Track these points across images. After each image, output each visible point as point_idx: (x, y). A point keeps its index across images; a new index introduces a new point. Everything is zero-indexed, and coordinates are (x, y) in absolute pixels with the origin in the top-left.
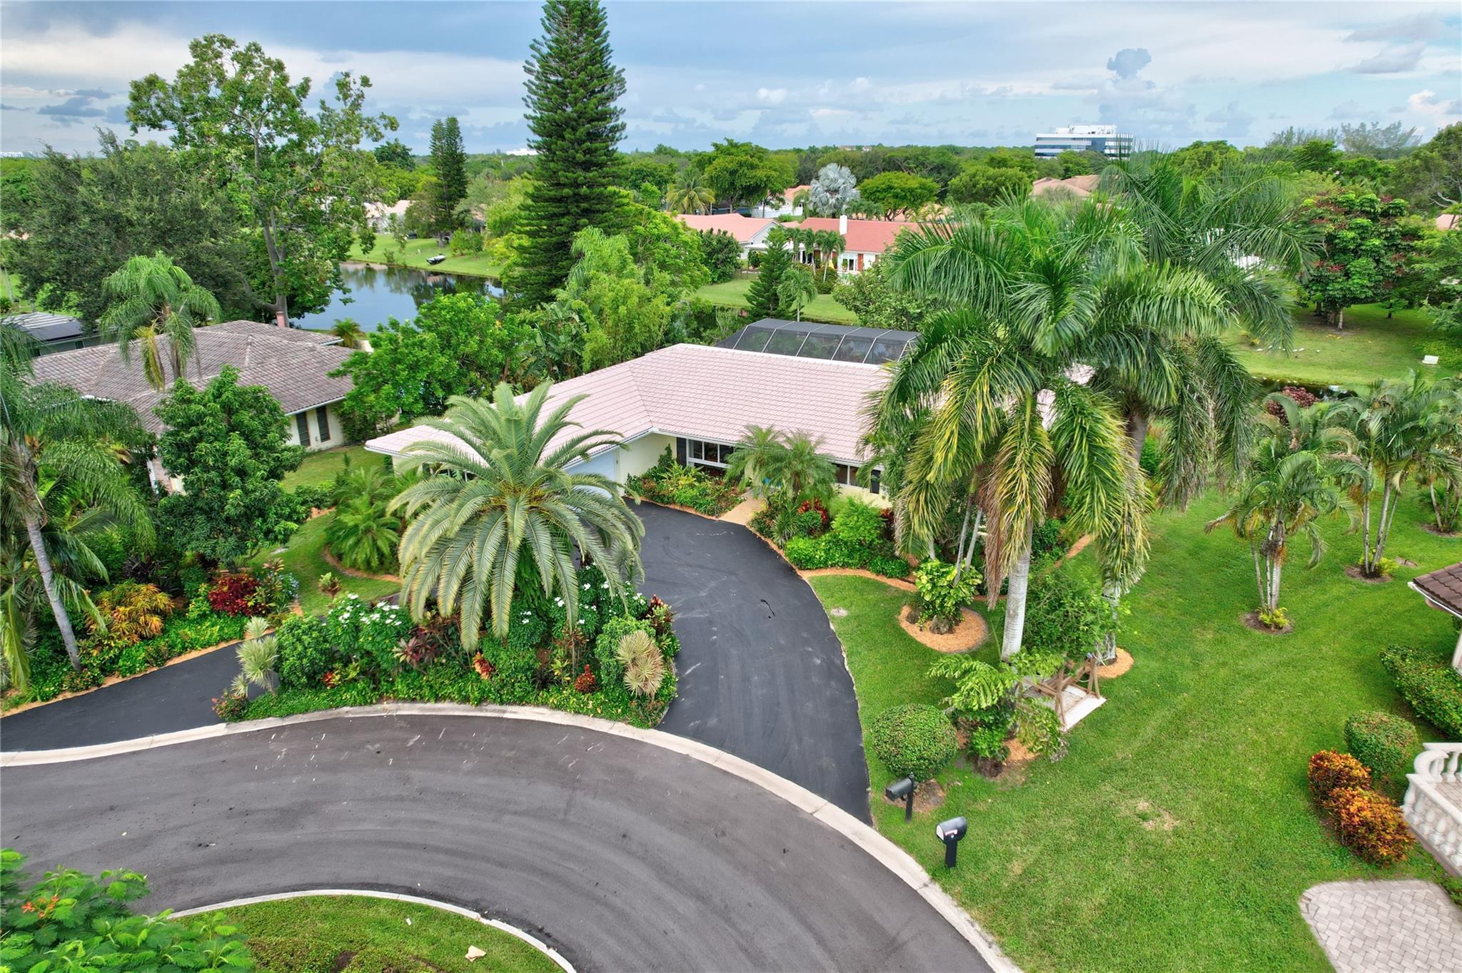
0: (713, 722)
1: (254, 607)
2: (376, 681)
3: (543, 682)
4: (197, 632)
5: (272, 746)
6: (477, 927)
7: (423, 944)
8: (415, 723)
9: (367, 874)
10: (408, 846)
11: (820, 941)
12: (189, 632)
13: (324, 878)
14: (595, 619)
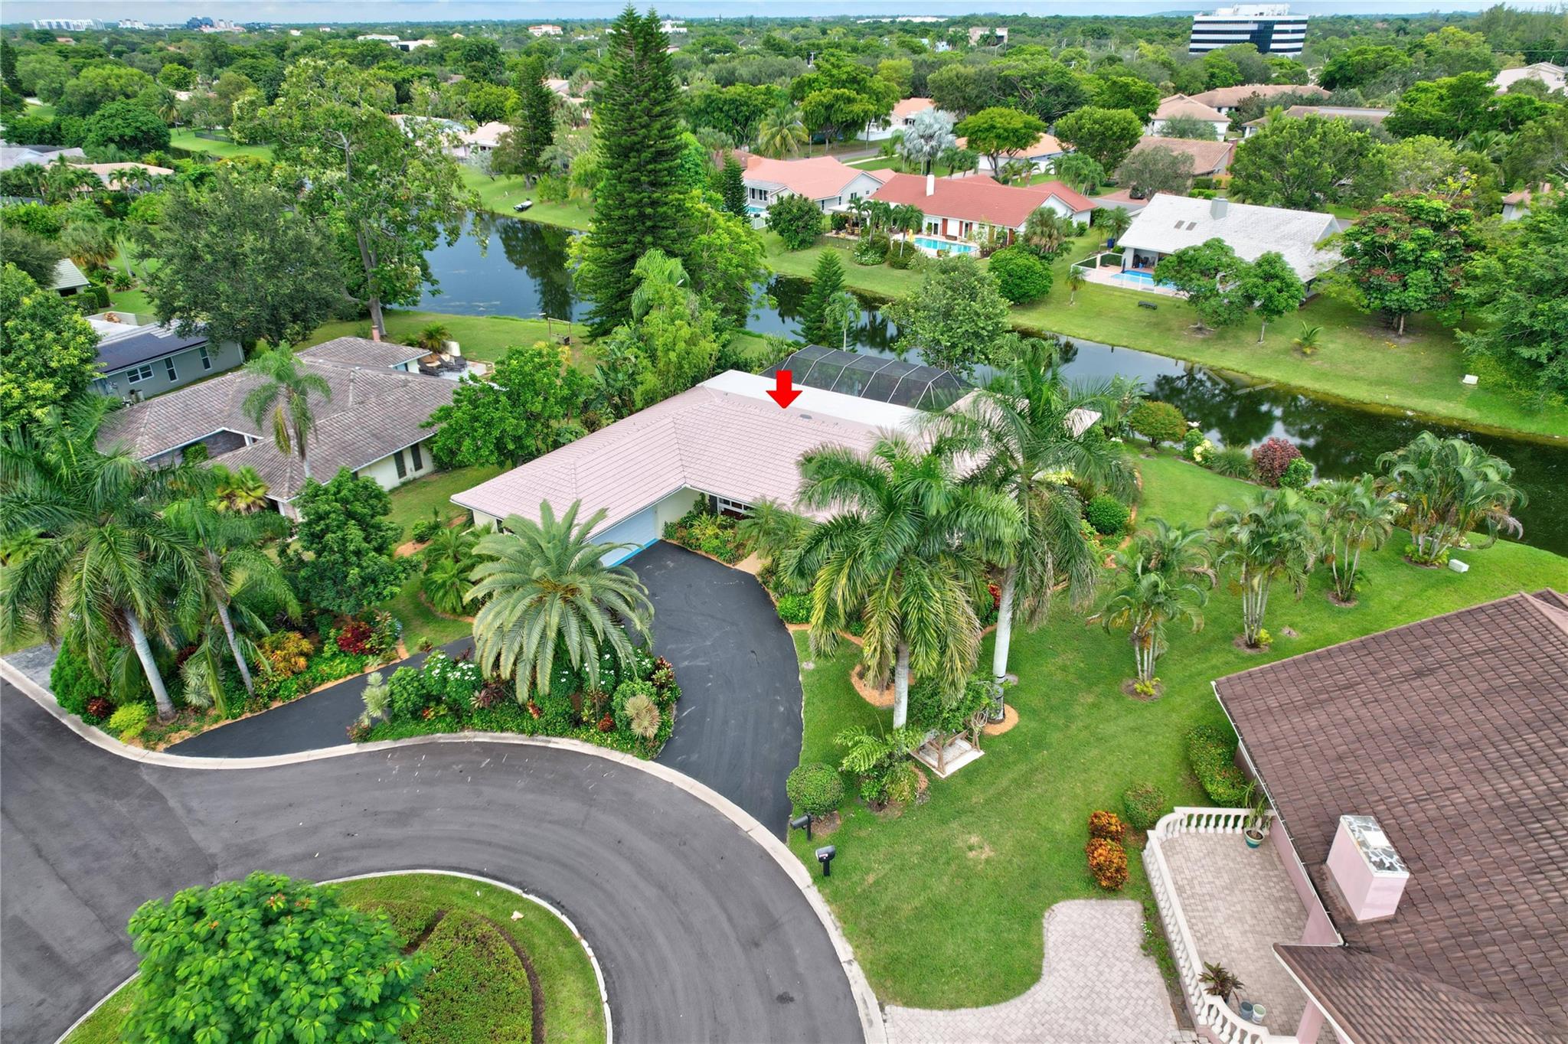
0: (694, 757)
1: (371, 649)
2: (460, 717)
3: (575, 723)
4: (331, 667)
5: (389, 764)
6: (519, 899)
7: (487, 908)
8: (487, 748)
9: (453, 860)
10: (478, 842)
11: (730, 919)
12: (325, 668)
13: (427, 862)
14: (612, 679)
